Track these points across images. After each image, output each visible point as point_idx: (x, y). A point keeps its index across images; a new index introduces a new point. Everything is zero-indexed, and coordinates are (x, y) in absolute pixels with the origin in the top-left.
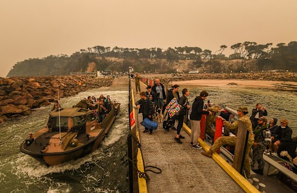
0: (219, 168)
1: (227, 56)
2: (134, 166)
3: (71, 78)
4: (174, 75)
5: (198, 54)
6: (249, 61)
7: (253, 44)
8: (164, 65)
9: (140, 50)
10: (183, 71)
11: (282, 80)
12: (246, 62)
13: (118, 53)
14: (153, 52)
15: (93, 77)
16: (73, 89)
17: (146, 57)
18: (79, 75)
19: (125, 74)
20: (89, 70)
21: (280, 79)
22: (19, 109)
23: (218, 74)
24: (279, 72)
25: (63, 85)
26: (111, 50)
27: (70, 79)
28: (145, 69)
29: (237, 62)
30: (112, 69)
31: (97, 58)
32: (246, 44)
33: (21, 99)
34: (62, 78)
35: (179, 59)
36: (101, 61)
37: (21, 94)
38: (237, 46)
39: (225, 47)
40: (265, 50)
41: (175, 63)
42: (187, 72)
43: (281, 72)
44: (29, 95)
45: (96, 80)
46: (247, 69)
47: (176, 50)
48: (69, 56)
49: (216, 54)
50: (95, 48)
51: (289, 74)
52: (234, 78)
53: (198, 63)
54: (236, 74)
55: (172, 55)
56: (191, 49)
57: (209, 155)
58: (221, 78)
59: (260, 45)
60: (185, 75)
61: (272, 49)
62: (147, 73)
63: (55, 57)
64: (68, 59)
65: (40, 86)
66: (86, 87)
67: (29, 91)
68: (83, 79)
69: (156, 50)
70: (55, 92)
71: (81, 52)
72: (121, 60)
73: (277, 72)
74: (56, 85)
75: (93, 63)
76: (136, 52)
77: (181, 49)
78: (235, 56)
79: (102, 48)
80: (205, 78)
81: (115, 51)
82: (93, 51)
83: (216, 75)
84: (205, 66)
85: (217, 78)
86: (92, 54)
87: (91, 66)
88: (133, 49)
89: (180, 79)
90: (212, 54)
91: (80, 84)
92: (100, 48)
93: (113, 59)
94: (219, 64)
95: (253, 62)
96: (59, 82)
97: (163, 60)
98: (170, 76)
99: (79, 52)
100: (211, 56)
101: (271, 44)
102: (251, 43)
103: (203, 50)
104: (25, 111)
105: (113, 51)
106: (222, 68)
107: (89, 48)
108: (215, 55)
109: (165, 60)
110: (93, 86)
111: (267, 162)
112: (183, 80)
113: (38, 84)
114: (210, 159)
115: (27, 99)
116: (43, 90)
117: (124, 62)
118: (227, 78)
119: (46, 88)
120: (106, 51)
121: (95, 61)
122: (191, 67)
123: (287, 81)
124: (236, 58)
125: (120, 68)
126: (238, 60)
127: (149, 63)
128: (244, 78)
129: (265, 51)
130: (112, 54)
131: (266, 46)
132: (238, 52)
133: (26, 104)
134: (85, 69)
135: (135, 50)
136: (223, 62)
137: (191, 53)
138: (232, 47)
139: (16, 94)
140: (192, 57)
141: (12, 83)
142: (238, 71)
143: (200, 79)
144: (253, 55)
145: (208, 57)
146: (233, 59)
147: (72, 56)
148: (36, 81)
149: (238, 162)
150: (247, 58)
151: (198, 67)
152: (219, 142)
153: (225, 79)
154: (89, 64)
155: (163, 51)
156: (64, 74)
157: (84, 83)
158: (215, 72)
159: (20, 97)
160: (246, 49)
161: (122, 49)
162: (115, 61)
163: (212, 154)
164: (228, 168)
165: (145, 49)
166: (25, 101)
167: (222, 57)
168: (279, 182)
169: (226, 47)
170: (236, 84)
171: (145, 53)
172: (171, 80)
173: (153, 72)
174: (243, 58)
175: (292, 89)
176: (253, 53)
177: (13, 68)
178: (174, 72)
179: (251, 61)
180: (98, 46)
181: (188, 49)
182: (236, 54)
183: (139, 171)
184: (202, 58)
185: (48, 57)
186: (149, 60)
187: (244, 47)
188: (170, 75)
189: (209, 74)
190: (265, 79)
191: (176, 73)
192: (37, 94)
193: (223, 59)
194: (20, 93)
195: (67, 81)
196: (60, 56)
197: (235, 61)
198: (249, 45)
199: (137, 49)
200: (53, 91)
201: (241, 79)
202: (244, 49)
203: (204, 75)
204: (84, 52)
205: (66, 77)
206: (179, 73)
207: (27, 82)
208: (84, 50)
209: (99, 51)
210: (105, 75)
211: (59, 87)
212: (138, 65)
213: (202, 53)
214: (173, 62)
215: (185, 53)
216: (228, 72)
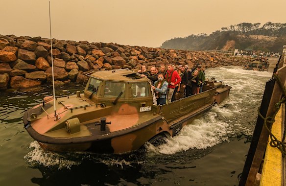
3: (205, 54)
13: (270, 30)
15: (228, 56)
16: (203, 63)
20: (225, 48)
26: (261, 26)
27: (203, 54)
30: (256, 49)
31: (239, 36)
34: (196, 53)
36: (243, 39)
37: (162, 60)
44: (167, 61)
45: (231, 58)
48: (208, 35)
50: (240, 25)
63: (195, 37)
64: (207, 37)
66: (217, 63)
67: (168, 59)
68: (216, 55)
71: (221, 31)
72: (272, 39)
74: (189, 57)
75: (232, 41)
79: (249, 25)
81: (266, 28)
82: (236, 28)
86: (235, 31)
91: (212, 60)
93: (261, 37)
96: (192, 56)
105: (263, 28)
110: (226, 64)
113: (175, 55)
116: (178, 60)
117: (276, 41)
119: (181, 59)
120: (253, 28)
121: (236, 39)
125: (267, 48)
130: (262, 31)
134: (221, 47)
139: (159, 59)
147: (211, 35)
148: (175, 52)
154: (228, 43)
156: (199, 50)
157: (217, 60)
161: (277, 25)
162: (263, 40)
180: (244, 23)
185: (189, 36)
195: (200, 55)
196: (200, 35)
200: (185, 62)
204: (226, 30)
205: (200, 52)
207: (168, 52)
208: (226, 28)
209: (243, 29)
210: (244, 54)
211: (191, 60)
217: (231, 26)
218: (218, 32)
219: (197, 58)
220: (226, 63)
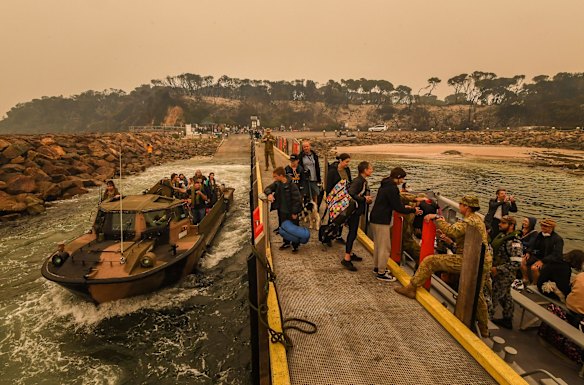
0: (430, 318)
1: (441, 98)
2: (261, 319)
3: (132, 138)
4: (341, 134)
5: (385, 93)
6: (482, 109)
7: (489, 77)
8: (320, 115)
9: (272, 84)
10: (358, 127)
11: (543, 146)
12: (478, 110)
13: (229, 88)
14: (299, 87)
15: (177, 137)
16: (134, 160)
17: (285, 98)
18: (149, 131)
19: (242, 130)
20: (169, 122)
21: (539, 143)
22: (18, 202)
23: (424, 134)
24: (538, 129)
25: (114, 152)
26: (215, 82)
27: (129, 140)
28: (283, 121)
29: (461, 111)
30: (217, 121)
31: (187, 98)
32: (476, 75)
33: (23, 181)
34: (112, 138)
35: (349, 102)
36: (193, 104)
37: (23, 172)
38: (460, 79)
39: (437, 80)
40: (512, 88)
41: (342, 110)
42: (365, 129)
43: (542, 130)
44: (41, 172)
45: (183, 142)
46: (480, 124)
47: (343, 85)
48: (128, 93)
49: (421, 95)
50: (182, 77)
51: (557, 133)
52: (454, 140)
53: (386, 112)
54: (459, 134)
55: (337, 95)
56: (373, 83)
57: (409, 293)
58: (430, 141)
59: (502, 79)
60: (362, 134)
61: (525, 86)
62: (287, 129)
63: (99, 95)
64: (125, 98)
65: (64, 153)
66: (161, 156)
67: (41, 165)
68: (156, 139)
69: (305, 84)
70: (97, 167)
71: (152, 85)
72: (235, 103)
73: (535, 130)
74: (99, 152)
75: (177, 108)
76: (265, 87)
77: (353, 84)
78: (457, 99)
79: (197, 79)
80: (400, 141)
81: (223, 85)
82: (178, 83)
83: (420, 135)
84: (400, 118)
85: (423, 141)
86: (176, 89)
87: (173, 115)
88: (260, 82)
89: (351, 141)
90: (413, 93)
91: (150, 150)
92: (191, 77)
93: (219, 100)
94: (426, 114)
95: (490, 111)
96: (105, 147)
97: (318, 104)
98: (332, 135)
99: (148, 86)
100: (411, 98)
101: (523, 77)
102: (486, 74)
103: (395, 87)
104: (31, 208)
105: (218, 84)
106: (432, 123)
107: (168, 78)
108: (417, 97)
109: (323, 104)
110: (178, 155)
111: (519, 303)
112: (358, 144)
113: (60, 150)
114: (412, 302)
115: (36, 181)
116: (71, 163)
117: (240, 106)
118: (442, 141)
119: (78, 159)
120: (204, 84)
121: (182, 104)
122: (374, 119)
123: (553, 147)
124: (457, 103)
125: (231, 118)
126: (462, 106)
127: (290, 110)
128: (474, 141)
129: (511, 90)
130: (217, 90)
131: (514, 81)
132: (462, 91)
133: (34, 192)
134: (160, 119)
135: (263, 84)
136: (433, 109)
137: (373, 91)
138: (450, 81)
139: (13, 170)
140: (375, 98)
141: (5, 148)
142: (462, 128)
143: (391, 142)
144: (490, 98)
145: (406, 100)
146: (452, 104)
147: (133, 92)
148: (57, 144)
149: (466, 307)
150: (479, 103)
151: (385, 119)
152: (427, 266)
153: (438, 142)
154: (170, 110)
155: (318, 86)
156: (117, 130)
157: (159, 148)
158: (419, 130)
159: (22, 176)
160: (476, 85)
161: (236, 81)
162: (223, 105)
163: (415, 292)
164: (447, 319)
165: (282, 82)
166: (32, 186)
167: (432, 100)
168: (542, 342)
169: (439, 81)
170: (459, 153)
171: (282, 89)
172: (335, 144)
173: (298, 128)
174: (471, 103)
175: (562, 163)
176: (489, 93)
177: (6, 116)
178: (339, 128)
179: (487, 107)
180: (188, 74)
181: (367, 84)
182: (457, 95)
183: (271, 330)
184: (394, 101)
185: (83, 94)
186: (291, 104)
187: (473, 81)
188: (333, 133)
189: (407, 133)
190: (512, 142)
191: (345, 129)
192: (58, 171)
193: (433, 105)
194: (21, 167)
195: (122, 144)
196: (109, 92)
197: (456, 108)
198: (482, 78)
199: (268, 82)
200: (93, 165)
201: (468, 142)
202: (472, 86)
203: (398, 134)
204: (160, 85)
205: (120, 135)
206: (351, 130)
207: (36, 146)
208: (160, 82)
209: (189, 85)
210: (203, 132)
211: (105, 157)
212: (270, 114)
213: (394, 92)
214: (337, 109)
215: (360, 91)
216: (444, 129)
218: (146, 87)
219: (117, 150)
220: (178, 152)
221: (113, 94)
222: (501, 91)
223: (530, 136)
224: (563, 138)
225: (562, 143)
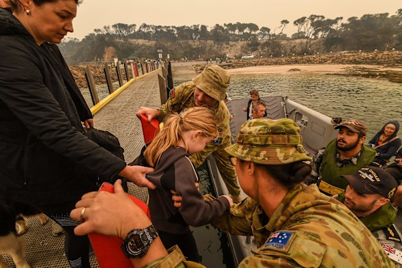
4: (222, 61)
5: (253, 32)
6: (314, 41)
7: (320, 18)
8: (210, 49)
9: (178, 29)
10: (235, 56)
11: (353, 63)
12: (312, 42)
13: (149, 33)
14: (196, 30)
17: (185, 37)
20: (107, 58)
21: (351, 61)
23: (277, 59)
24: (350, 53)
29: (301, 43)
30: (139, 56)
31: (118, 40)
32: (312, 17)
35: (229, 40)
36: (123, 45)
38: (301, 21)
39: (285, 22)
40: (334, 27)
41: (225, 45)
42: (239, 57)
43: (353, 53)
46: (313, 51)
47: (225, 28)
48: (81, 40)
49: (277, 34)
50: (115, 26)
51: (363, 54)
52: (296, 62)
53: (254, 45)
54: (299, 58)
55: (221, 35)
56: (245, 26)
58: (281, 64)
59: (329, 20)
60: (236, 61)
61: (343, 25)
64: (79, 44)
69: (200, 27)
71: (96, 34)
72: (152, 43)
73: (348, 53)
75: (111, 48)
76: (172, 30)
77: (232, 27)
78: (299, 36)
80: (261, 64)
81: (143, 30)
82: (112, 30)
83: (275, 59)
84: (262, 49)
85: (276, 63)
86: (112, 35)
87: (109, 51)
88: (169, 27)
89: (229, 66)
90: (270, 33)
92: (122, 26)
93: (141, 42)
94: (279, 46)
95: (319, 42)
97: (209, 41)
100: (270, 36)
101: (342, 18)
102: (318, 17)
103: (260, 28)
105: (140, 31)
106: (283, 51)
108: (274, 35)
109: (212, 42)
112: (233, 67)
117: (156, 45)
118: (289, 63)
121: (115, 45)
122: (245, 50)
123: (360, 63)
124: (299, 38)
125: (151, 54)
126: (302, 40)
127: (190, 46)
128: (309, 62)
130: (139, 35)
131: (335, 22)
132: (302, 30)
135: (171, 28)
136: (284, 42)
137: (245, 31)
138: (295, 23)
140: (246, 36)
142: (302, 54)
143: (255, 65)
144: (320, 34)
145: (267, 37)
146: (296, 39)
147: (83, 40)
151: (253, 50)
153: (286, 64)
154: (106, 50)
155: (209, 29)
158: (275, 56)
160: (312, 25)
161: (152, 27)
162: (144, 45)
165: (184, 27)
167: (284, 37)
169: (288, 22)
170: (299, 70)
171: (185, 32)
173: (196, 59)
174: (307, 37)
175: (366, 73)
176: (319, 30)
178: (223, 58)
179: (317, 40)
180: (119, 24)
181: (241, 27)
182: (299, 33)
184: (259, 39)
186: (191, 42)
187: (310, 22)
189: (266, 59)
190: (334, 62)
193: (284, 39)
196: (68, 40)
197: (298, 41)
198: (316, 20)
199: (174, 27)
201: (305, 63)
202: (309, 25)
203: (261, 60)
204: (100, 33)
206: (229, 59)
208: (99, 30)
212: (176, 50)
213: (258, 32)
214: (222, 45)
215: (237, 32)
216: (290, 55)
217: (105, 27)
218: (92, 35)
221: (70, 41)
222: (327, 29)
223: (345, 56)
224: (366, 57)
225: (366, 61)
